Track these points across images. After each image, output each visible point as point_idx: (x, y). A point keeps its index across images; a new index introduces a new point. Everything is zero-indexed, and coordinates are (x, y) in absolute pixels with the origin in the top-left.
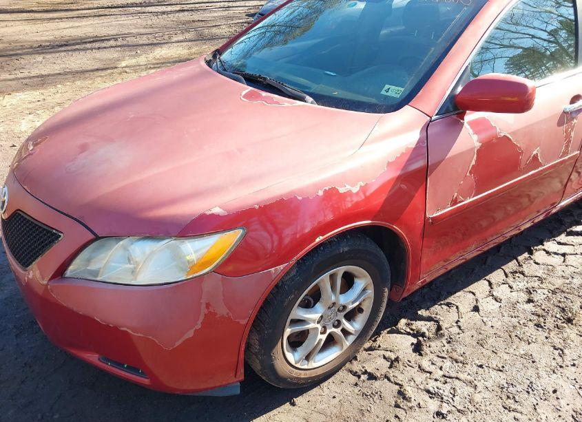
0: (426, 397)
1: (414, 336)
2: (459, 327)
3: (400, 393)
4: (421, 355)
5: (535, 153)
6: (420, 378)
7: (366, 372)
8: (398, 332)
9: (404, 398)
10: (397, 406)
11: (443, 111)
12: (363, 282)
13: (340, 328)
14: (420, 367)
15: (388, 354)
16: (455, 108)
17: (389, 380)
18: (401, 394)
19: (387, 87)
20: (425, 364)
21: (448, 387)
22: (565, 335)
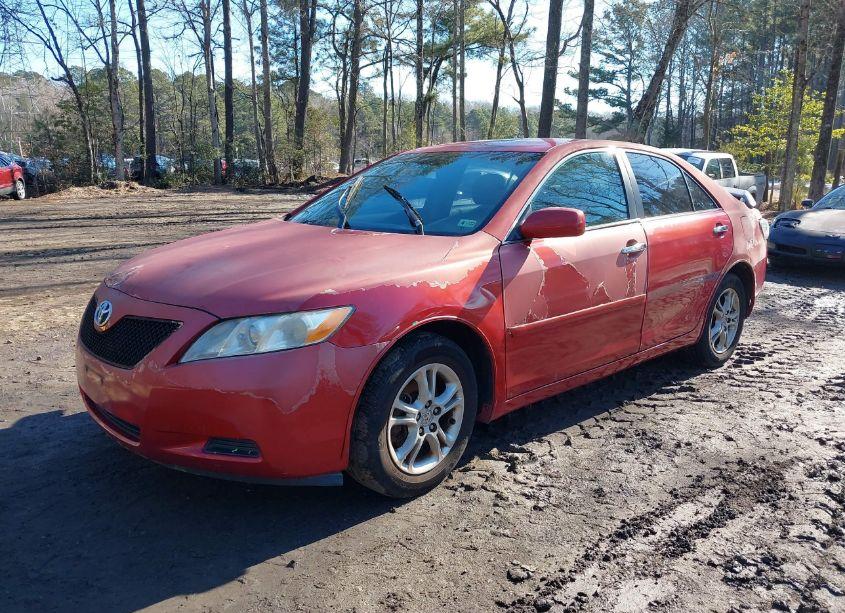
0: (524, 498)
1: (506, 461)
2: (552, 455)
3: (497, 496)
4: (515, 473)
5: (600, 285)
6: (516, 488)
7: (462, 485)
8: (491, 458)
9: (502, 499)
10: (496, 505)
11: (513, 238)
12: (454, 386)
13: (436, 433)
14: (515, 480)
15: (482, 473)
16: (522, 237)
17: (486, 489)
18: (499, 496)
19: (462, 221)
20: (520, 477)
21: (544, 492)
22: (654, 456)
